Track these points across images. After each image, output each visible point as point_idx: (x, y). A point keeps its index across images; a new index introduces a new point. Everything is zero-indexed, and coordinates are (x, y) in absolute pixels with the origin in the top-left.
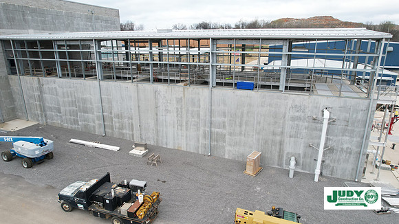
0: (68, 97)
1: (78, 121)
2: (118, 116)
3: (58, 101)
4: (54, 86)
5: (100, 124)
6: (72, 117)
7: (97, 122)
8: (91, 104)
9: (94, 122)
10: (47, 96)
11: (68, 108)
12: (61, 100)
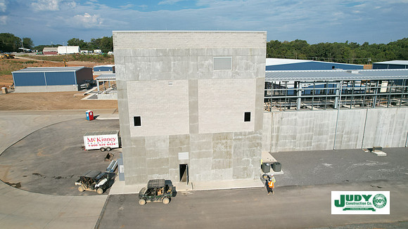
0: (307, 125)
1: (311, 143)
2: (348, 133)
4: (294, 118)
5: (331, 142)
6: (307, 141)
7: (329, 140)
8: (328, 127)
9: (326, 141)
10: (284, 127)
11: (303, 134)
12: (298, 128)
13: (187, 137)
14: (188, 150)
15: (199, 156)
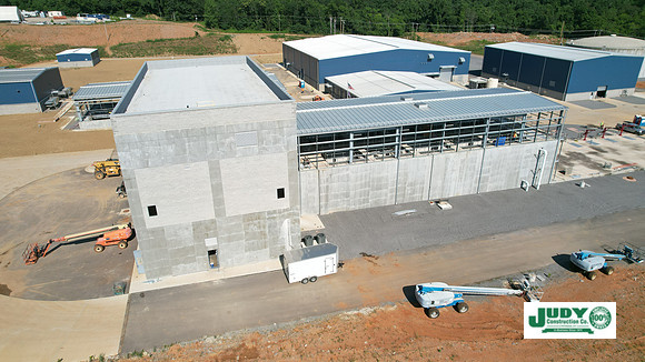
0: (361, 180)
1: (368, 199)
3: (348, 186)
6: (362, 198)
7: (389, 195)
10: (335, 185)
11: (358, 191)
12: (351, 184)
13: (213, 222)
14: (215, 235)
15: (230, 239)
